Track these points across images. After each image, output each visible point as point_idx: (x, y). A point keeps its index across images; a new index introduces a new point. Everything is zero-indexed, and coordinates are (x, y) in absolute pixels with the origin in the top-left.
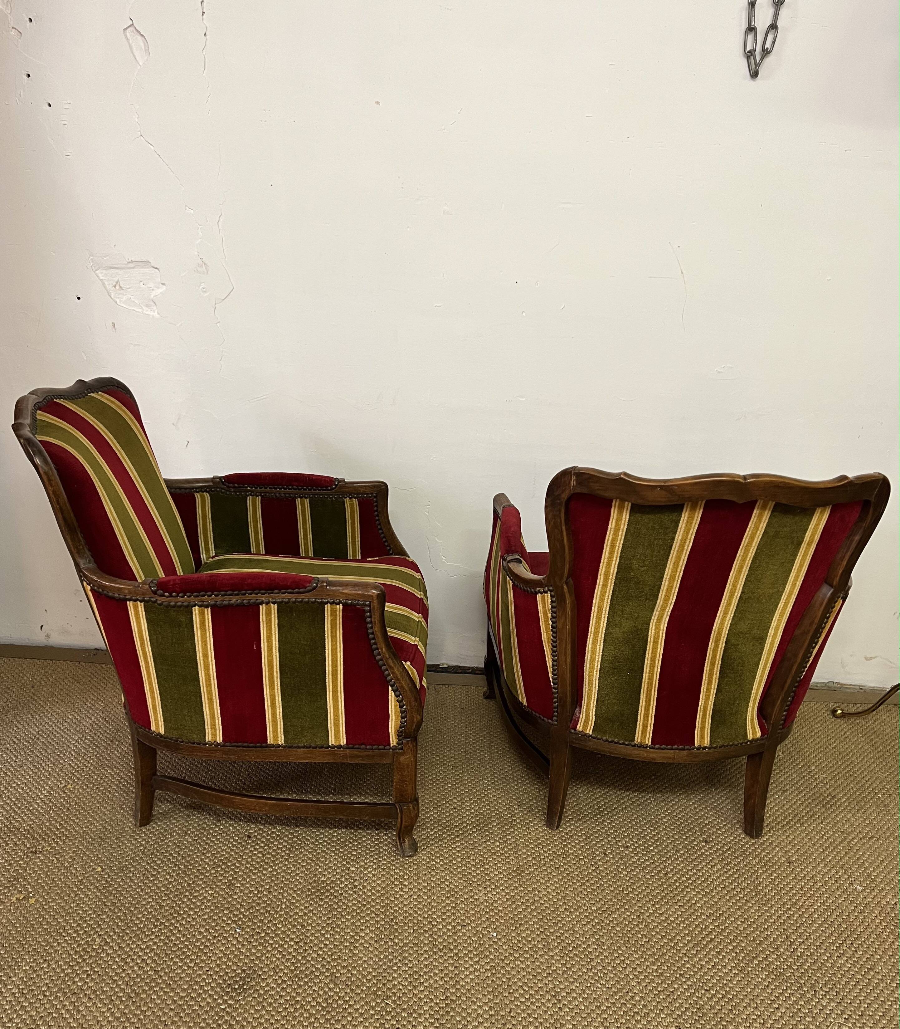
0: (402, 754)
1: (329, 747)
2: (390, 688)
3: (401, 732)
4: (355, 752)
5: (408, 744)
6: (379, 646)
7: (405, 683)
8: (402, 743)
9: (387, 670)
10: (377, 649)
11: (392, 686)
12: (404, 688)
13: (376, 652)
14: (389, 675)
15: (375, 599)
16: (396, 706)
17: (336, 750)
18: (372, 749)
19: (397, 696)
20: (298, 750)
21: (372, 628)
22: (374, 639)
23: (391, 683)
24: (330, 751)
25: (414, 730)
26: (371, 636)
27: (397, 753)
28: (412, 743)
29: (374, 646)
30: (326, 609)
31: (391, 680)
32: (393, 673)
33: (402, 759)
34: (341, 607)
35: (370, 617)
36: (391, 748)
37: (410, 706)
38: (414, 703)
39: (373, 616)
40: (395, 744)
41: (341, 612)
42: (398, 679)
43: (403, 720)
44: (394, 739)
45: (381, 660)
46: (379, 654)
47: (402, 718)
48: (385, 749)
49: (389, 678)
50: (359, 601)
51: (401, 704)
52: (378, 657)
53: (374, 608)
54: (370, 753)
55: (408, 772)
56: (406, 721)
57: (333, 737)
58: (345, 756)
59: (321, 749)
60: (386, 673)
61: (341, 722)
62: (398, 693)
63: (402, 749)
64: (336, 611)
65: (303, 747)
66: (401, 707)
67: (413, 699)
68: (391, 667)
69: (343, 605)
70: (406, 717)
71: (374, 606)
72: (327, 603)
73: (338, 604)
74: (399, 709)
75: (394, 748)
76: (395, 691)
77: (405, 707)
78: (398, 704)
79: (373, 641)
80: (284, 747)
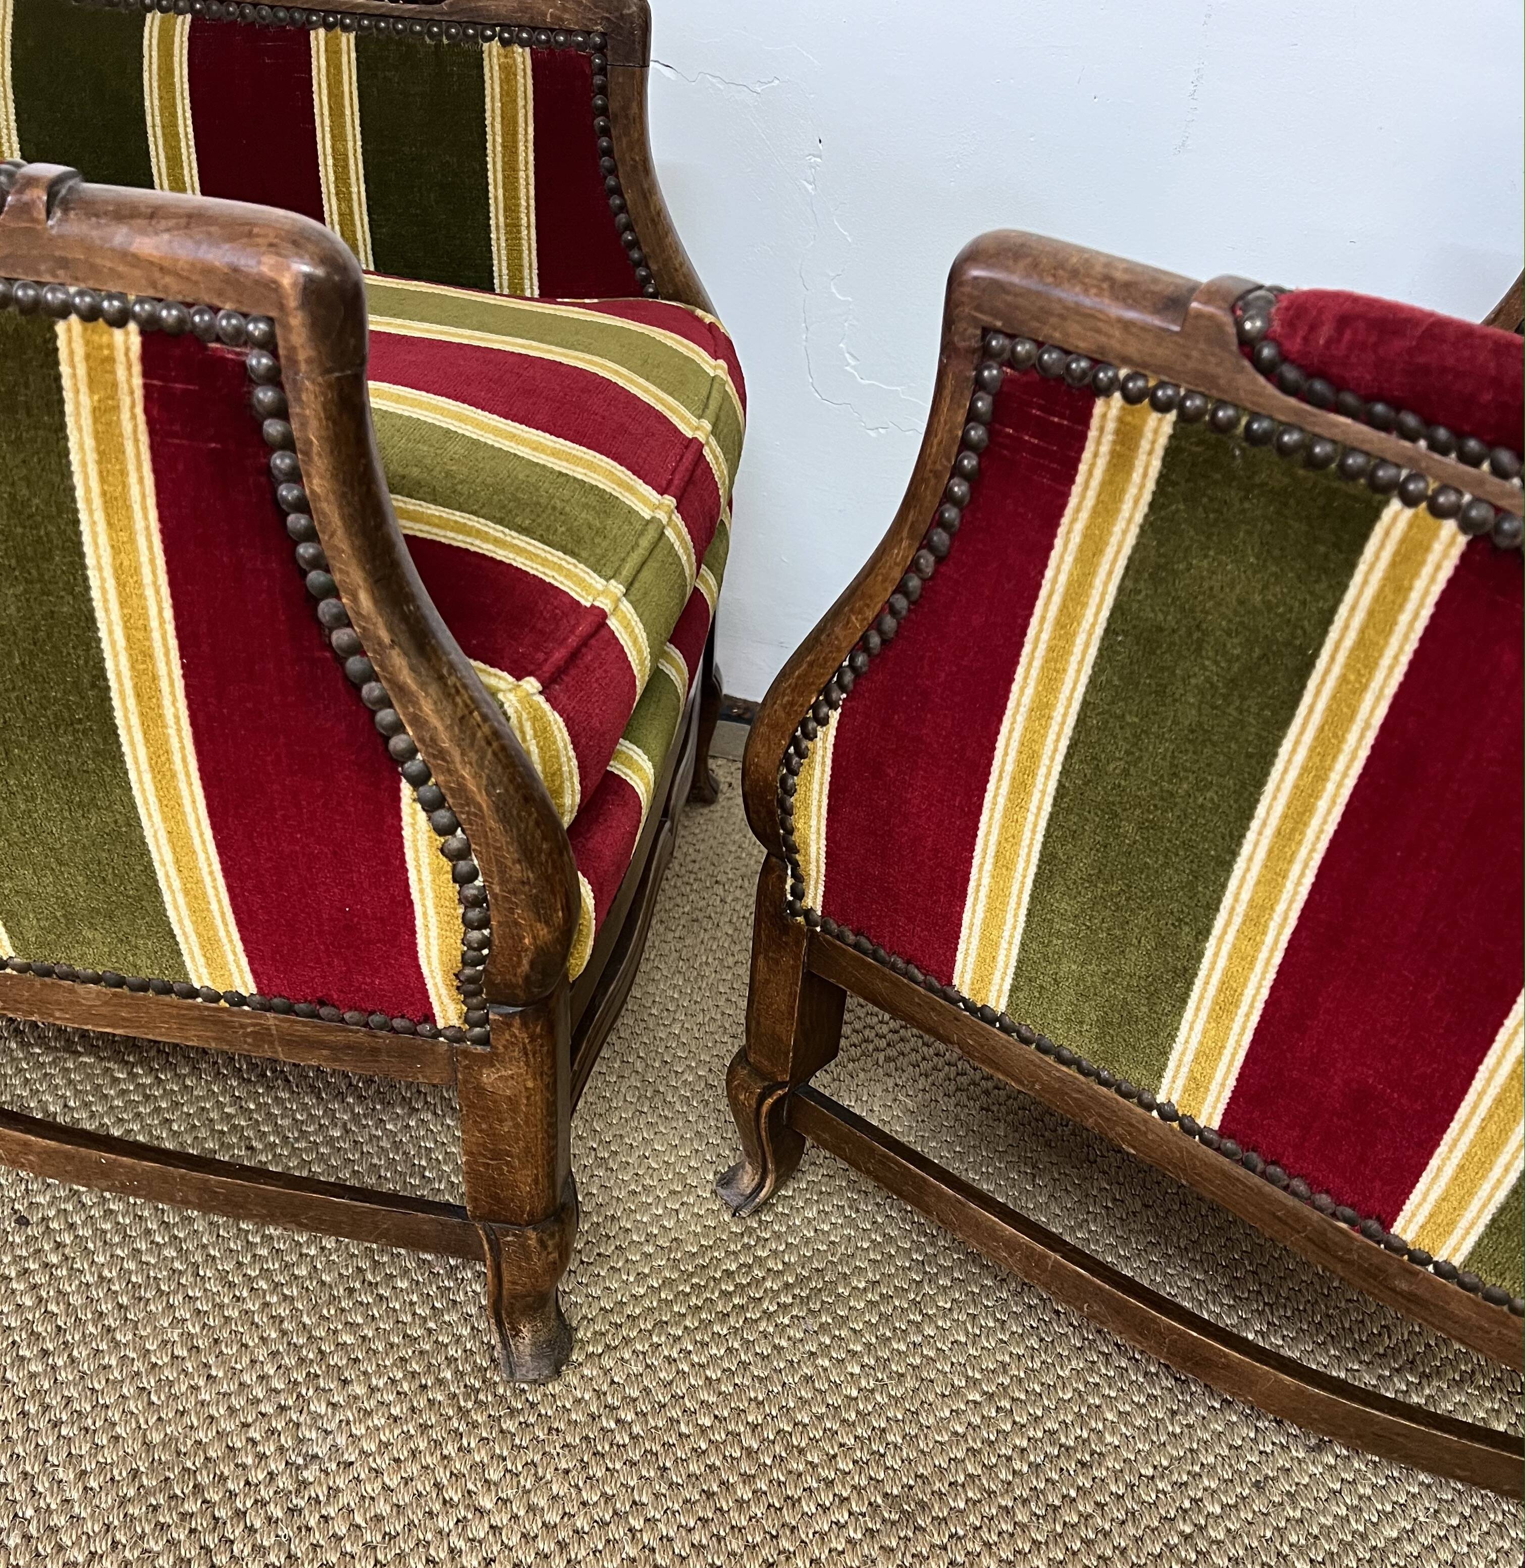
0: (490, 1060)
1: (193, 993)
2: (406, 790)
3: (471, 980)
4: (302, 1027)
5: (509, 1026)
6: (337, 577)
7: (476, 776)
8: (486, 1020)
9: (385, 702)
10: (332, 591)
11: (417, 782)
12: (469, 801)
13: (326, 608)
14: (398, 728)
15: (292, 303)
16: (437, 872)
17: (223, 1010)
18: (366, 1025)
19: (442, 831)
20: (80, 988)
21: (295, 476)
22: (311, 535)
23: (413, 766)
24: (197, 1007)
25: (527, 978)
26: (297, 521)
27: (466, 1053)
28: (524, 1025)
29: (315, 577)
30: (61, 343)
31: (412, 752)
32: (418, 721)
33: (488, 1077)
34: (136, 341)
35: (281, 412)
36: (439, 1033)
37: (502, 882)
38: (517, 871)
39: (294, 409)
40: (456, 1023)
41: (137, 368)
42: (442, 754)
43: (475, 935)
44: (446, 1000)
45: (357, 649)
46: (343, 620)
47: (468, 924)
48: (415, 1033)
49: (398, 743)
50: (215, 310)
51: (462, 865)
52: (340, 637)
53: (293, 362)
54: (361, 1036)
55: (517, 1126)
56: (486, 942)
57: (201, 961)
58: (262, 1036)
59: (166, 998)
60: (385, 716)
61: (214, 906)
62: (443, 816)
63: (484, 1040)
64: (111, 360)
65: (97, 980)
66: (462, 879)
67: (510, 854)
68: (401, 690)
69: (143, 333)
70: (484, 923)
71: (292, 349)
72: (64, 310)
73: (119, 320)
74: (452, 889)
75: (457, 1037)
76: (430, 806)
77: (479, 882)
78: (447, 865)
79: (305, 550)
80: (23, 969)
